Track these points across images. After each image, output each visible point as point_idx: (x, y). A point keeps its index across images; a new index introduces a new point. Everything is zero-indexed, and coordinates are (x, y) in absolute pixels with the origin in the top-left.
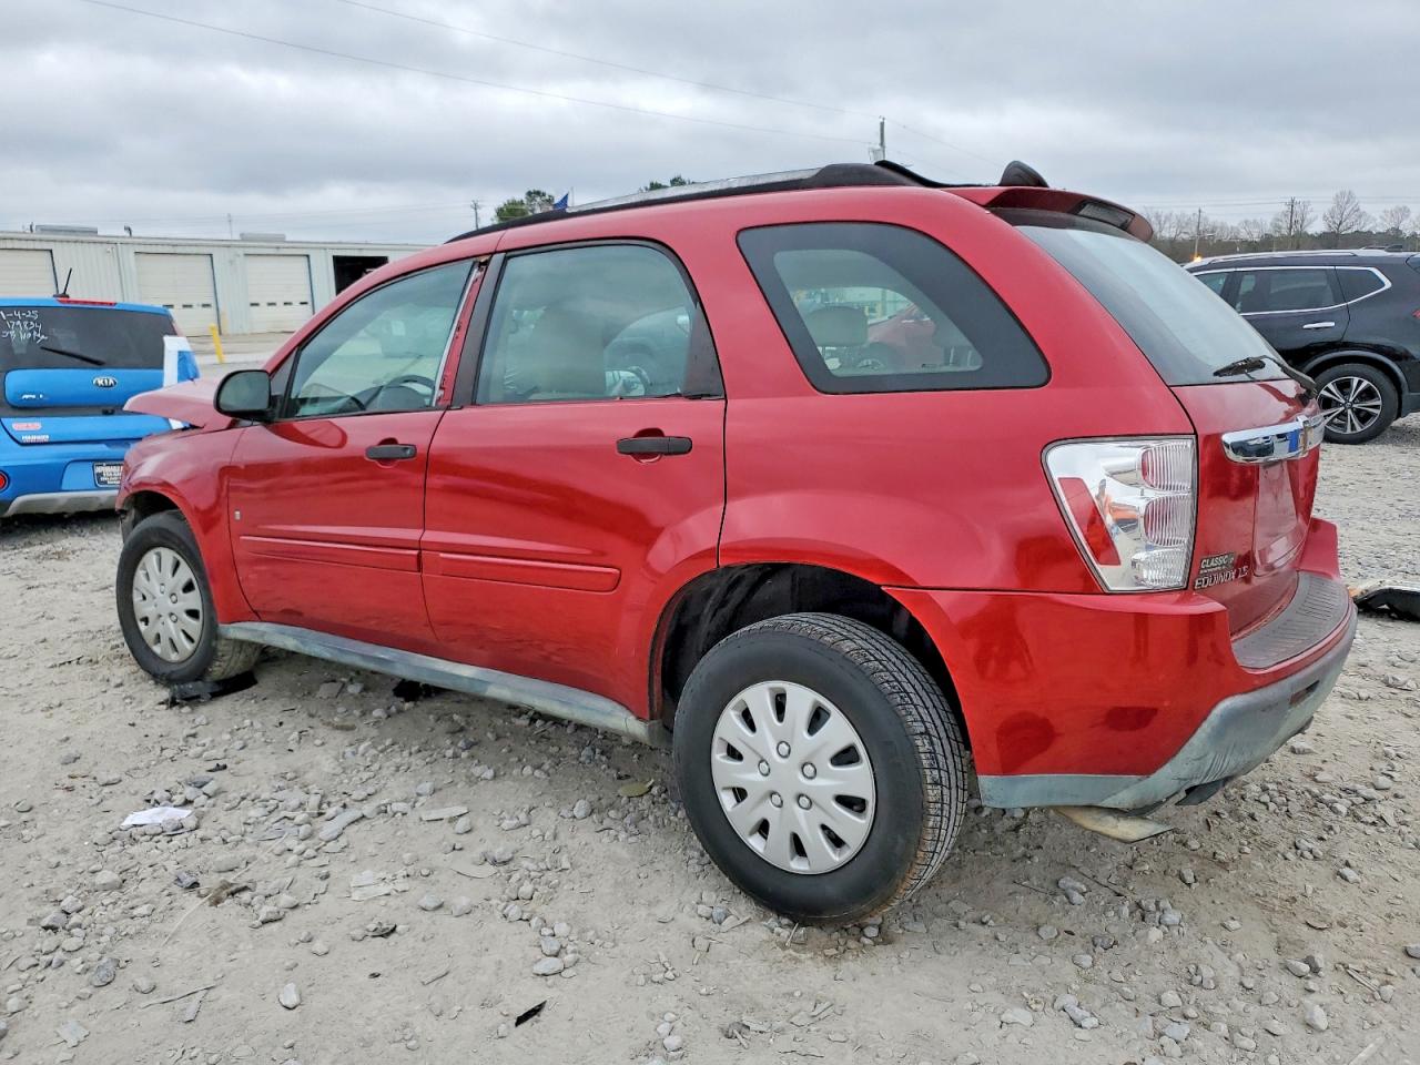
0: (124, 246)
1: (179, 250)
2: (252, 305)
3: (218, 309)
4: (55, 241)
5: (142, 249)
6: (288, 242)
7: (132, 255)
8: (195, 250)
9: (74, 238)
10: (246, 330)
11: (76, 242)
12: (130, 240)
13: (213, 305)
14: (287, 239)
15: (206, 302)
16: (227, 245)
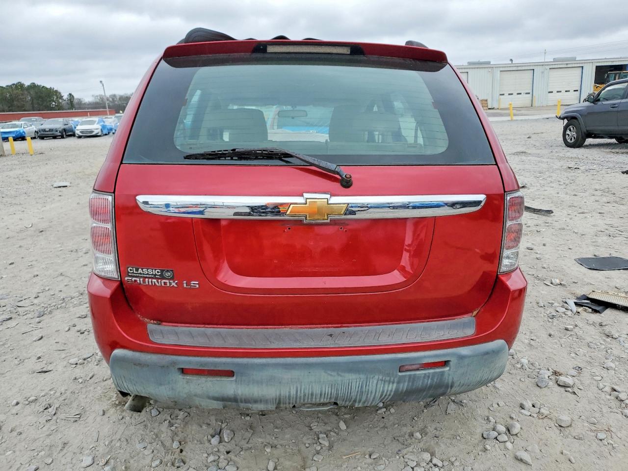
0: (496, 69)
1: (519, 68)
2: (549, 92)
3: (532, 95)
4: (470, 68)
5: (504, 69)
6: (578, 61)
7: (499, 72)
8: (526, 68)
9: (477, 66)
10: (544, 104)
11: (477, 68)
12: (512, 65)
13: (531, 93)
14: (577, 59)
15: (527, 92)
16: (542, 65)
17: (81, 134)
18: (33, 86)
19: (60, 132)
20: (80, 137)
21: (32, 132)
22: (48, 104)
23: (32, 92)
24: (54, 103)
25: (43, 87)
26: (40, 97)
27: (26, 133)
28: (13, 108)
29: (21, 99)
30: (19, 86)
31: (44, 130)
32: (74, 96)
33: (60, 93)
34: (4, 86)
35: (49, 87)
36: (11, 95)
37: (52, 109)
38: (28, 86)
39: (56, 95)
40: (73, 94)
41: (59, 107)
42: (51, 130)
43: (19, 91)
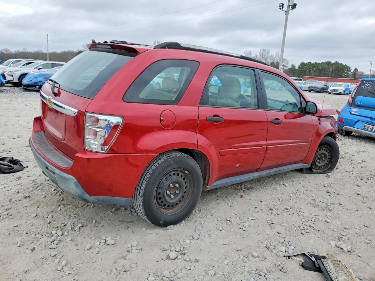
17: (330, 92)
18: (336, 63)
19: (320, 89)
20: (330, 93)
21: (307, 88)
22: (340, 74)
23: (334, 67)
24: (344, 74)
25: (341, 64)
26: (337, 70)
27: (303, 87)
28: (321, 75)
29: (326, 70)
30: (328, 63)
31: (312, 87)
32: (358, 70)
33: (350, 68)
34: (320, 63)
35: (344, 64)
36: (322, 68)
37: (342, 77)
38: (333, 63)
39: (347, 69)
40: (358, 69)
41: (347, 76)
42: (315, 87)
43: (327, 66)
